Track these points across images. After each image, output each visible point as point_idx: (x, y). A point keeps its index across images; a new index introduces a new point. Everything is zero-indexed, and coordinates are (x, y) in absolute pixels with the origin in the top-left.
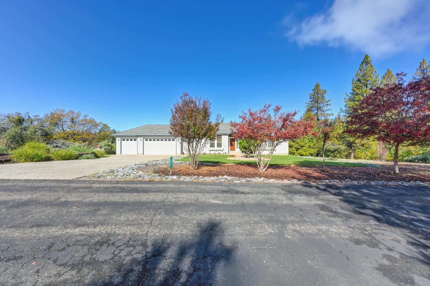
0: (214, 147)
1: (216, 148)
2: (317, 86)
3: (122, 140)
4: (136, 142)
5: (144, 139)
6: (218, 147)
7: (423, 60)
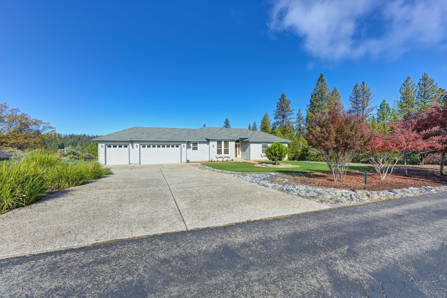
0: (221, 154)
1: (223, 155)
2: (283, 96)
3: (107, 146)
4: (127, 149)
5: (140, 145)
6: (225, 153)
7: (357, 84)
